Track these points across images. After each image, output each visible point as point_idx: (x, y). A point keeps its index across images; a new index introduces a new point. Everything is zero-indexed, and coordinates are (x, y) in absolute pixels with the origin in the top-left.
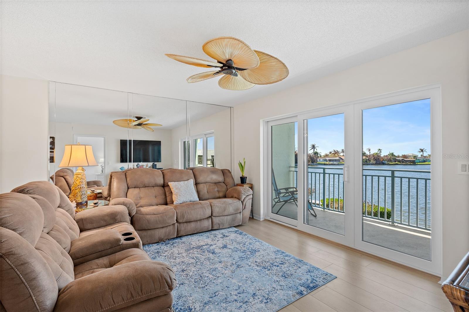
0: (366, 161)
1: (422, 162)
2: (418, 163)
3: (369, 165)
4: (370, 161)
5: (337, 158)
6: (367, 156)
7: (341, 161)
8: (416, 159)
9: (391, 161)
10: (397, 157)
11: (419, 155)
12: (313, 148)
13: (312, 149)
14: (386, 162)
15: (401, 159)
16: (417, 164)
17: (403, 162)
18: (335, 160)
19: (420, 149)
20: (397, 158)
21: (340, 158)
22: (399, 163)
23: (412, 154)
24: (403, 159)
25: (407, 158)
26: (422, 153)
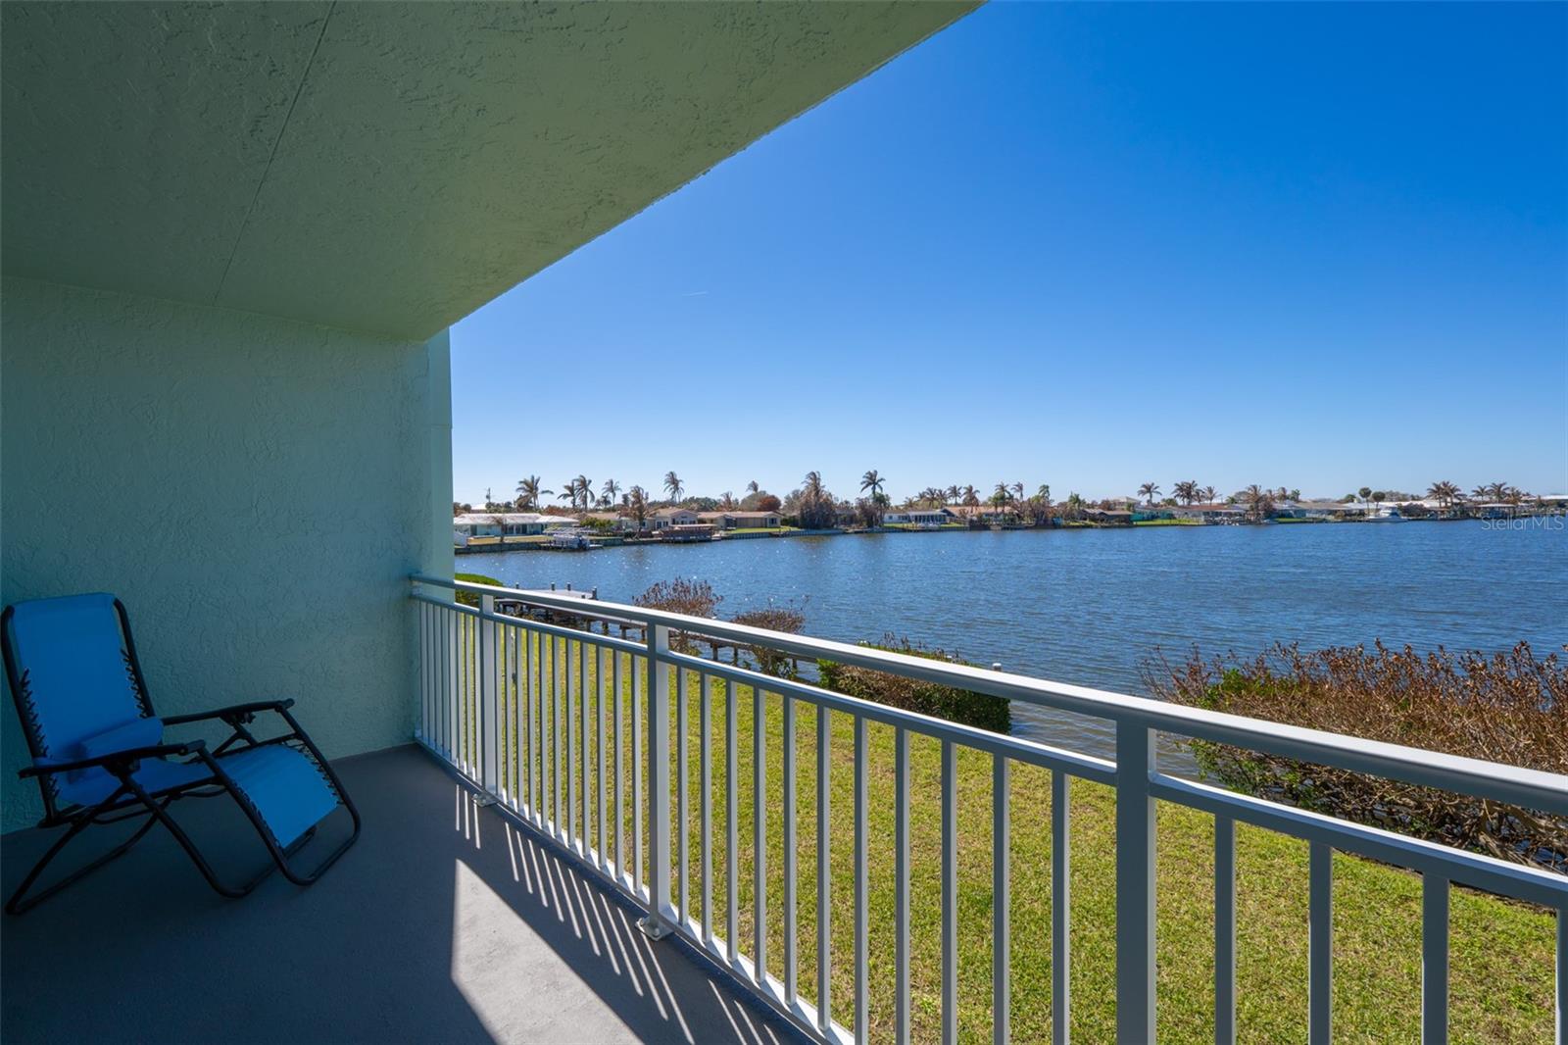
0: (1012, 520)
1: (1148, 520)
2: (1139, 523)
3: (1019, 529)
4: (1023, 520)
5: (938, 512)
6: (1015, 507)
7: (948, 518)
8: (1134, 512)
9: (1074, 519)
10: (1089, 508)
11: (1144, 500)
12: (870, 484)
13: (867, 486)
14: (1063, 522)
15: (1097, 511)
16: (1137, 526)
17: (1102, 520)
18: (932, 518)
19: (1144, 486)
20: (1087, 510)
21: (945, 511)
22: (1093, 523)
23: (1128, 498)
24: (1102, 511)
25: (1111, 510)
26: (1147, 496)
